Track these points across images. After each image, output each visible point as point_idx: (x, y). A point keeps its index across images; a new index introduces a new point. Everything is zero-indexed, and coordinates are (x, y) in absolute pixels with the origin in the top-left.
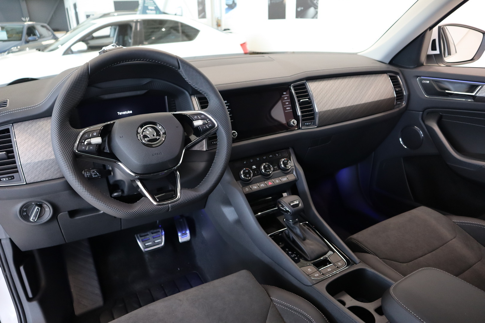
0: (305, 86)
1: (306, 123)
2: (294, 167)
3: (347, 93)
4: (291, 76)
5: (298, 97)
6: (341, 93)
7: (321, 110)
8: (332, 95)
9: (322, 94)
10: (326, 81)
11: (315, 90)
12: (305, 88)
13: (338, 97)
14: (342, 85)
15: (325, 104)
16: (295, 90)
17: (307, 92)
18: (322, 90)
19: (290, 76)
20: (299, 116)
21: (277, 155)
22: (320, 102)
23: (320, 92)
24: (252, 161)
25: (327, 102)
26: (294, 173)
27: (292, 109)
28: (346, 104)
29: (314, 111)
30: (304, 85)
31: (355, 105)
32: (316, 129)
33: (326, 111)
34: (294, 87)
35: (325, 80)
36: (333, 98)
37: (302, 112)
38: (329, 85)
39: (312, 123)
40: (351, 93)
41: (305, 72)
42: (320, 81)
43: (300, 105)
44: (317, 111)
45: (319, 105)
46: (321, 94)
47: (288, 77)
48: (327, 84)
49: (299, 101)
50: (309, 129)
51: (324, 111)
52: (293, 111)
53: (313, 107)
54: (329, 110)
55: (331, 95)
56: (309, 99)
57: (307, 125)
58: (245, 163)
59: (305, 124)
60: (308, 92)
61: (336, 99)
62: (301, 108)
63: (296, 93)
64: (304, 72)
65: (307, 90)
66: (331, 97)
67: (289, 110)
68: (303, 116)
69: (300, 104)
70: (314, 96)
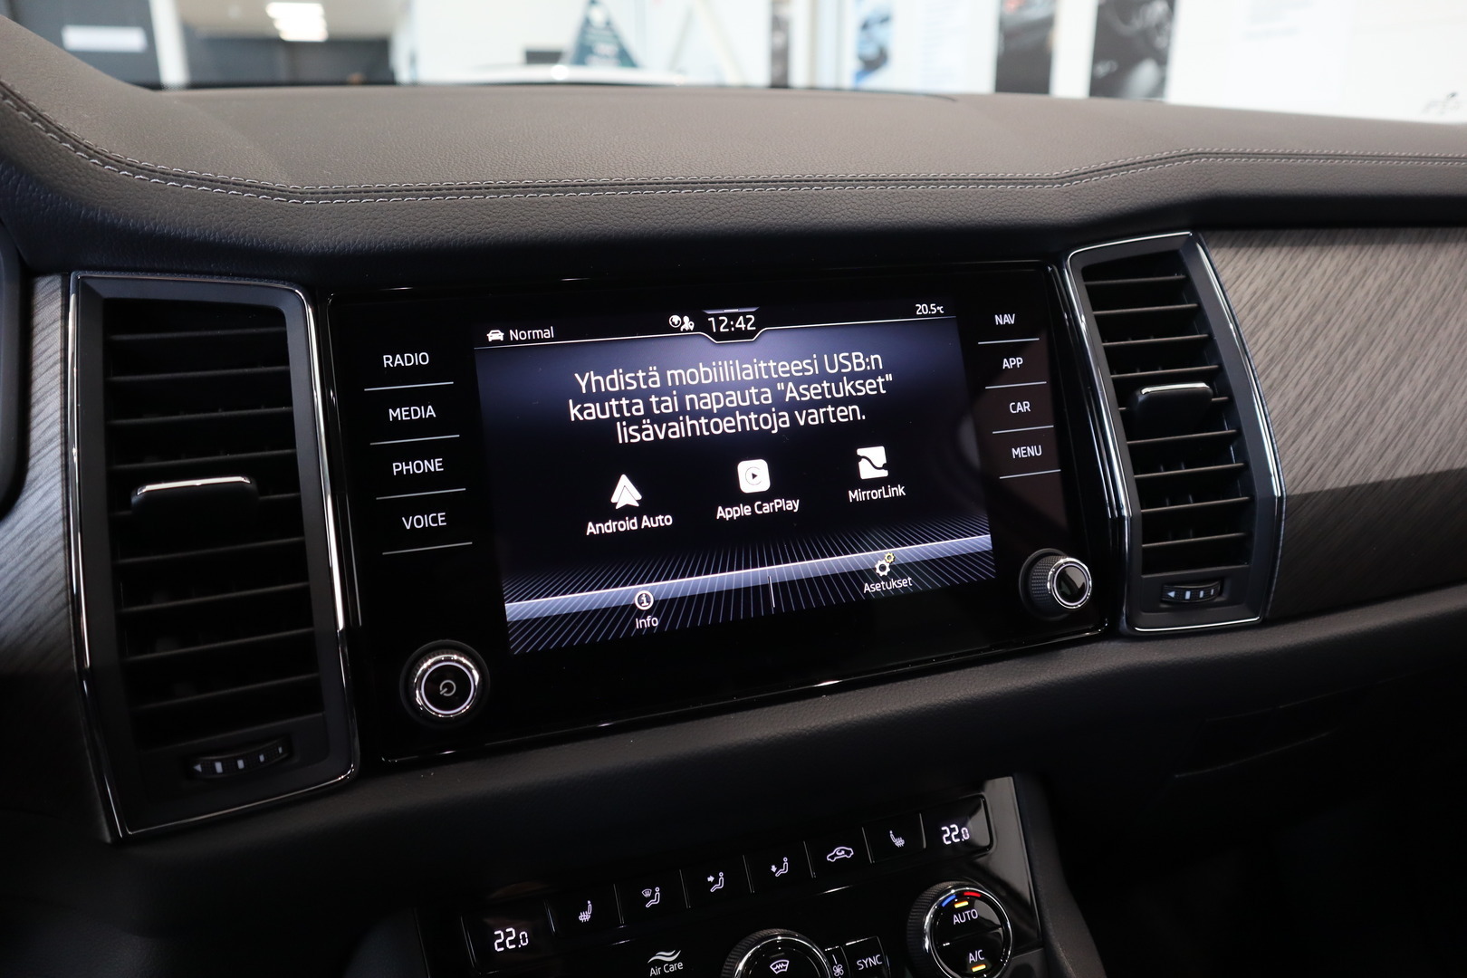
0: (1178, 277)
1: (1172, 584)
2: (1033, 958)
5: (1116, 360)
7: (1311, 485)
8: (1404, 362)
9: (1321, 344)
10: (1352, 250)
11: (1263, 308)
12: (1186, 289)
13: (1445, 383)
15: (1348, 434)
16: (1096, 299)
17: (1196, 318)
18: (1319, 318)
20: (1121, 517)
21: (899, 842)
22: (1307, 409)
23: (1306, 333)
24: (653, 897)
25: (1362, 418)
27: (1064, 462)
29: (1249, 490)
30: (1173, 260)
32: (1247, 634)
33: (1351, 490)
34: (1089, 273)
35: (1345, 243)
36: (1405, 389)
37: (1145, 492)
38: (1371, 284)
39: (1228, 584)
41: (1190, 156)
42: (1305, 243)
43: (1132, 424)
44: (1277, 493)
45: (1296, 437)
46: (1311, 344)
47: (1043, 181)
48: (1356, 270)
49: (1124, 392)
50: (1194, 641)
51: (1332, 492)
52: (1066, 477)
53: (1242, 454)
54: (1377, 486)
55: (1395, 361)
56: (1225, 388)
57: (1179, 606)
58: (585, 917)
59: (1163, 592)
60: (1204, 325)
61: (1434, 396)
62: (1138, 459)
63: (1106, 328)
65: (1200, 308)
66: (1393, 375)
67: (1030, 463)
68: (1150, 528)
69: (1135, 420)
70: (1258, 357)
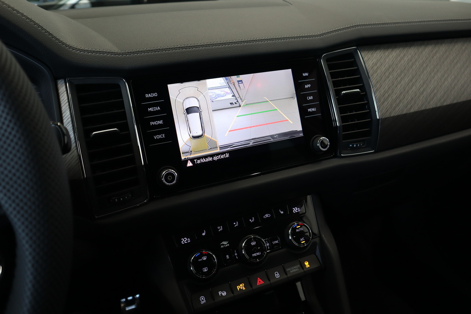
0: (352, 60)
1: (351, 143)
2: (317, 240)
3: (446, 76)
4: (323, 34)
5: (335, 84)
6: (432, 75)
7: (387, 115)
8: (414, 80)
9: (391, 77)
10: (401, 49)
11: (375, 68)
12: (354, 63)
13: (425, 86)
14: (435, 57)
15: (398, 101)
16: (330, 67)
17: (357, 71)
18: (391, 70)
19: (320, 35)
20: (337, 126)
21: (282, 212)
22: (386, 95)
23: (387, 74)
24: (220, 229)
25: (402, 96)
26: (318, 252)
27: (322, 112)
28: (442, 100)
29: (371, 117)
30: (352, 56)
31: (460, 103)
32: (371, 155)
33: (398, 116)
34: (327, 60)
35: (399, 47)
36: (414, 88)
37: (344, 119)
38: (406, 59)
39: (365, 142)
40: (453, 77)
41: (355, 26)
42: (388, 48)
44: (378, 118)
45: (383, 103)
46: (388, 77)
47: (315, 36)
48: (402, 55)
49: (337, 93)
51: (393, 117)
52: (322, 115)
53: (369, 108)
54: (405, 115)
55: (411, 80)
56: (362, 88)
57: (354, 149)
58: (204, 234)
59: (348, 145)
60: (359, 73)
61: (422, 89)
62: (342, 110)
63: (333, 75)
64: (353, 27)
65: (358, 68)
66: (411, 84)
67: (313, 113)
68: (345, 128)
69: (340, 100)
70: (374, 81)
